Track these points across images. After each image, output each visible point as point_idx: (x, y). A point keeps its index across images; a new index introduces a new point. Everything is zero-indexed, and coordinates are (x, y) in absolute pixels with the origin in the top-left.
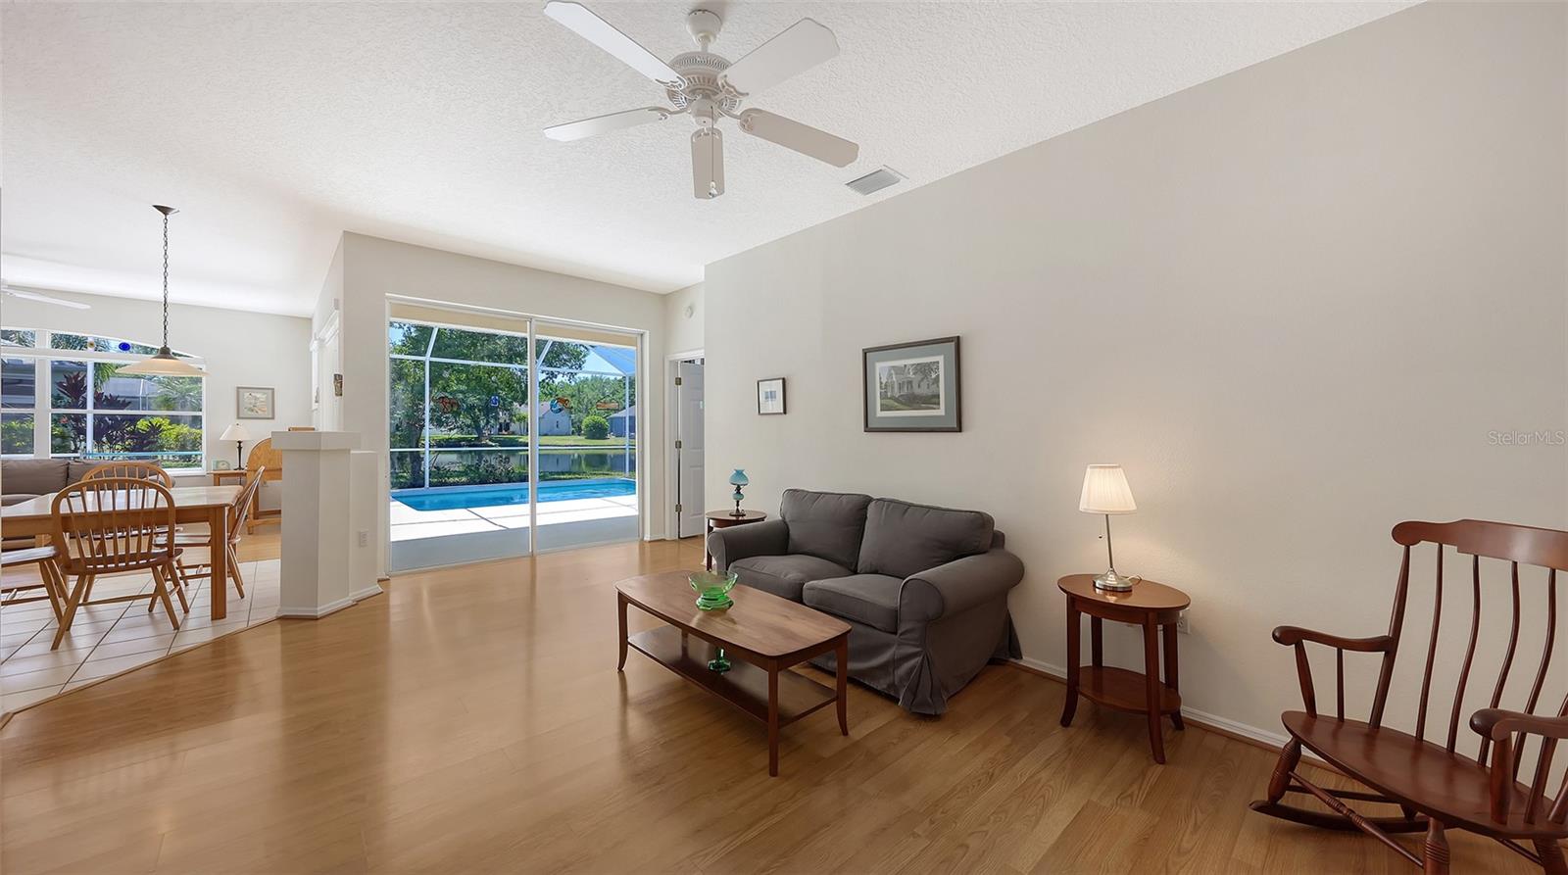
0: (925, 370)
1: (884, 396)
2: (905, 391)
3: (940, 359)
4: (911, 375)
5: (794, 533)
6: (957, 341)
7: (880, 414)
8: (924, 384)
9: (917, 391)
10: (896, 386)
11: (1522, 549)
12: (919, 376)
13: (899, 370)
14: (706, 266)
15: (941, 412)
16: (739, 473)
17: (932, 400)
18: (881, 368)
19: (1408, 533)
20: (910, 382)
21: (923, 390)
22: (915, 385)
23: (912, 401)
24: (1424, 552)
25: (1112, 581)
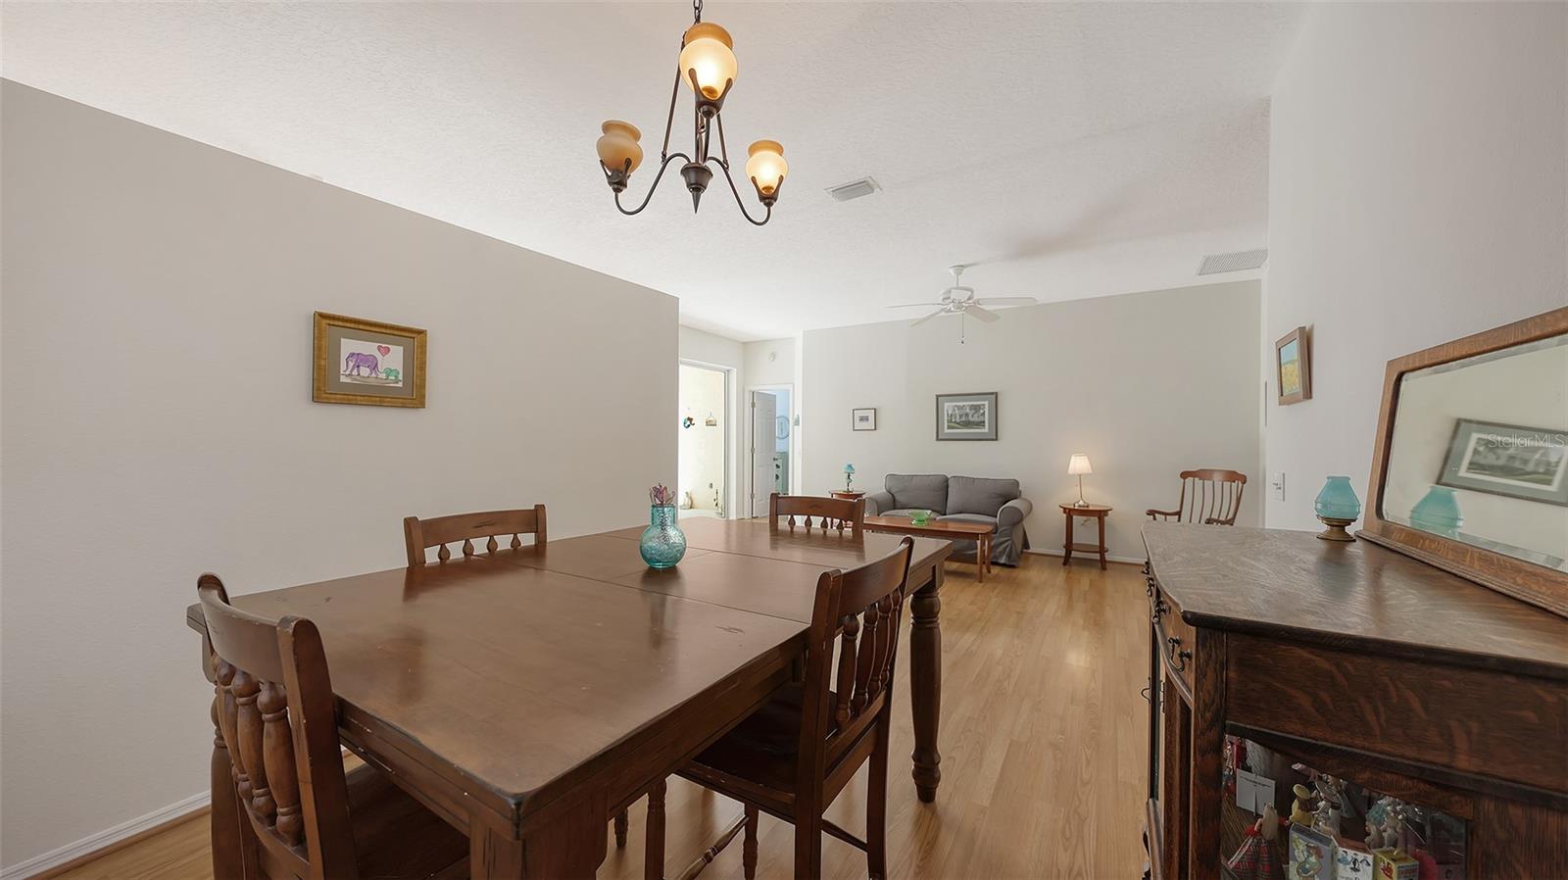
0: (976, 408)
1: (950, 421)
2: (963, 419)
3: (986, 403)
4: (968, 410)
5: (898, 497)
6: (996, 394)
7: (947, 431)
8: (976, 415)
9: (971, 419)
10: (958, 417)
11: (1217, 478)
12: (973, 411)
13: (959, 408)
14: (804, 332)
15: (986, 430)
16: (850, 466)
17: (981, 424)
18: (948, 407)
19: (1185, 475)
20: (967, 415)
21: (976, 419)
22: (970, 416)
23: (968, 424)
24: (1189, 480)
25: (1081, 503)
